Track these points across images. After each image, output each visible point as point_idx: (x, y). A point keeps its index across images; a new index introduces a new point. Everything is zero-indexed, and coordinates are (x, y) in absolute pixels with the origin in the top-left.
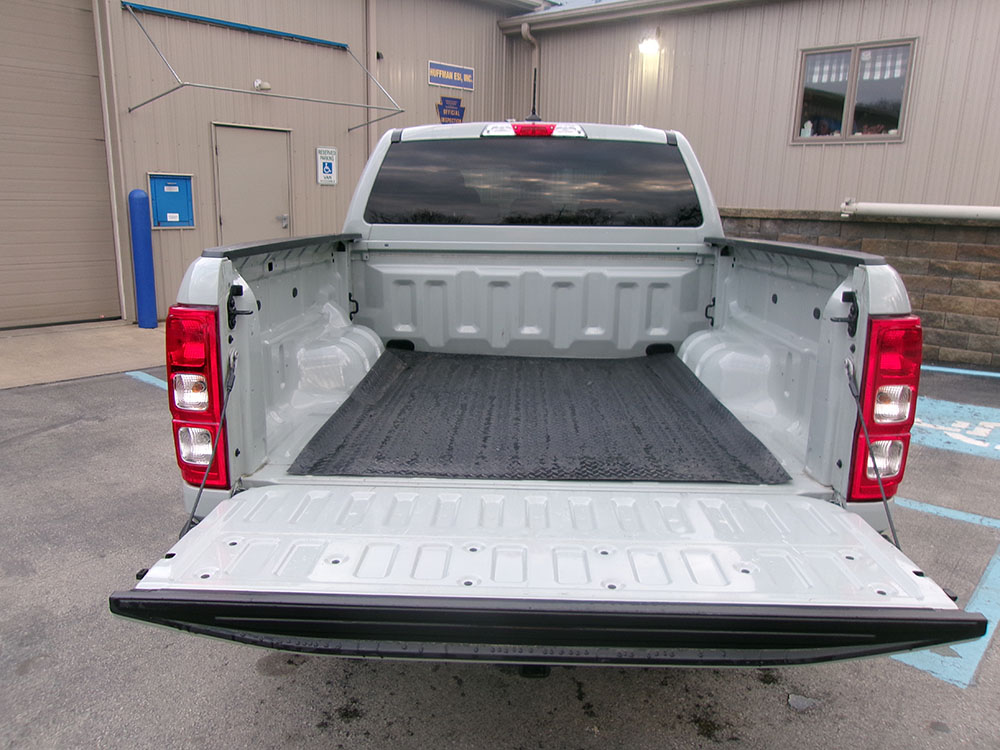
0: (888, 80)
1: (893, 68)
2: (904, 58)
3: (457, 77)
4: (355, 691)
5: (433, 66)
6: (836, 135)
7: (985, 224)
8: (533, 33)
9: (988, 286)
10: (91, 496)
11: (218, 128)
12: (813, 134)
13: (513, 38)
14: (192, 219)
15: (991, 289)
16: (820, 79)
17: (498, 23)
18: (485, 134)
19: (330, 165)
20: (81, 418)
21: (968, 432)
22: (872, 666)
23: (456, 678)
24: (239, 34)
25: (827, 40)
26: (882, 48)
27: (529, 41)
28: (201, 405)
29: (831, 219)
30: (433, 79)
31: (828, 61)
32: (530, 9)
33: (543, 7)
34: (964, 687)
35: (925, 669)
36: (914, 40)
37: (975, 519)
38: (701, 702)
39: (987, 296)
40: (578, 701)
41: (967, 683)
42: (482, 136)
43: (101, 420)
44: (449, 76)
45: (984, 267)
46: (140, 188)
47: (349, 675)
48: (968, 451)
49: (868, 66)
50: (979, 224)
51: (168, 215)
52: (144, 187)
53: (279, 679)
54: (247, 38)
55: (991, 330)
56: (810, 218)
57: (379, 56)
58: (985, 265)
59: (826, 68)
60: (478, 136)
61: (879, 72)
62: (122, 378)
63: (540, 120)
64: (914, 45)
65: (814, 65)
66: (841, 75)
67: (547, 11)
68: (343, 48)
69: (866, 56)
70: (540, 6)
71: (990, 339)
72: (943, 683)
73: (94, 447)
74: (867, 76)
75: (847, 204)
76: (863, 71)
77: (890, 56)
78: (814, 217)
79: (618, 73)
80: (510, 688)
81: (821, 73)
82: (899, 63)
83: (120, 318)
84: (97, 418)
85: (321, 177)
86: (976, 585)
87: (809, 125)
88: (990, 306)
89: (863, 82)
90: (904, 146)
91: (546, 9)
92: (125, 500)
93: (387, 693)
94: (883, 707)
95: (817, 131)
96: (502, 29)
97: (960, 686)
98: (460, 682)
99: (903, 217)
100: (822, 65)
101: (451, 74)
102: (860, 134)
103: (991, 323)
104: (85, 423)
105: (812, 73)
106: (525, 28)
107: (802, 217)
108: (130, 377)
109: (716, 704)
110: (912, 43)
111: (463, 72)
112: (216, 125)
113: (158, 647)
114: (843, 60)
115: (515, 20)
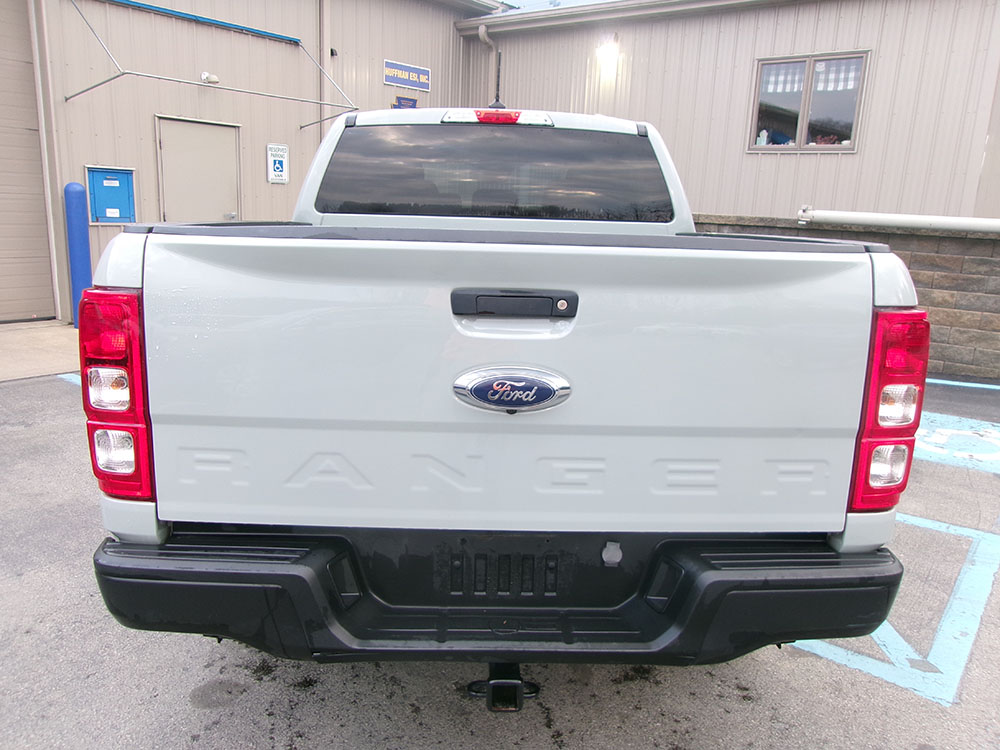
0: (840, 91)
1: (846, 80)
2: (857, 70)
3: (414, 77)
4: (301, 723)
5: (389, 65)
6: (791, 144)
7: (937, 234)
8: (491, 35)
9: (941, 295)
10: (11, 508)
11: (162, 121)
12: (768, 143)
13: (470, 39)
14: (134, 215)
15: (943, 298)
16: (775, 89)
17: (455, 23)
18: (446, 120)
19: (281, 163)
20: (5, 423)
21: (926, 439)
22: (853, 684)
23: (413, 705)
24: (185, 25)
25: (783, 51)
26: (834, 60)
27: (486, 43)
28: (122, 403)
29: (788, 226)
30: (388, 78)
31: (783, 72)
32: (487, 11)
33: (501, 9)
34: (948, 705)
35: (907, 686)
36: (866, 52)
37: (942, 527)
38: (676, 726)
39: (938, 305)
40: (547, 729)
41: (951, 701)
42: (442, 122)
43: (28, 425)
44: (404, 75)
45: (936, 277)
46: (77, 181)
47: (293, 705)
48: (928, 458)
49: (822, 77)
50: (932, 234)
51: (108, 210)
52: (81, 180)
53: (215, 712)
54: (194, 29)
55: (943, 339)
56: (768, 225)
57: (333, 53)
58: (937, 274)
59: (781, 78)
60: (439, 123)
61: (833, 83)
62: (54, 381)
63: (504, 108)
64: (867, 57)
65: (769, 75)
66: (796, 86)
67: (504, 14)
68: (295, 43)
69: (821, 67)
70: (498, 8)
71: (941, 347)
72: (927, 701)
73: (18, 454)
74: (820, 87)
75: (804, 211)
76: (817, 82)
77: (843, 68)
78: (771, 224)
79: (576, 77)
80: (472, 716)
81: (776, 83)
82: (852, 75)
83: (54, 318)
84: (23, 423)
85: (272, 175)
86: (949, 596)
87: (764, 134)
88: (941, 315)
89: (818, 93)
90: (857, 157)
91: (503, 11)
92: (50, 512)
93: (337, 725)
94: (867, 728)
95: (773, 140)
96: (459, 30)
97: (943, 703)
98: (417, 710)
99: (858, 225)
100: (777, 75)
101: (407, 73)
102: (814, 144)
103: (941, 331)
104: (9, 428)
105: (768, 83)
106: (482, 30)
107: (760, 224)
108: (62, 379)
109: (695, 729)
110: (864, 55)
111: (419, 72)
112: (160, 118)
113: (78, 678)
114: (798, 70)
115: (473, 21)
